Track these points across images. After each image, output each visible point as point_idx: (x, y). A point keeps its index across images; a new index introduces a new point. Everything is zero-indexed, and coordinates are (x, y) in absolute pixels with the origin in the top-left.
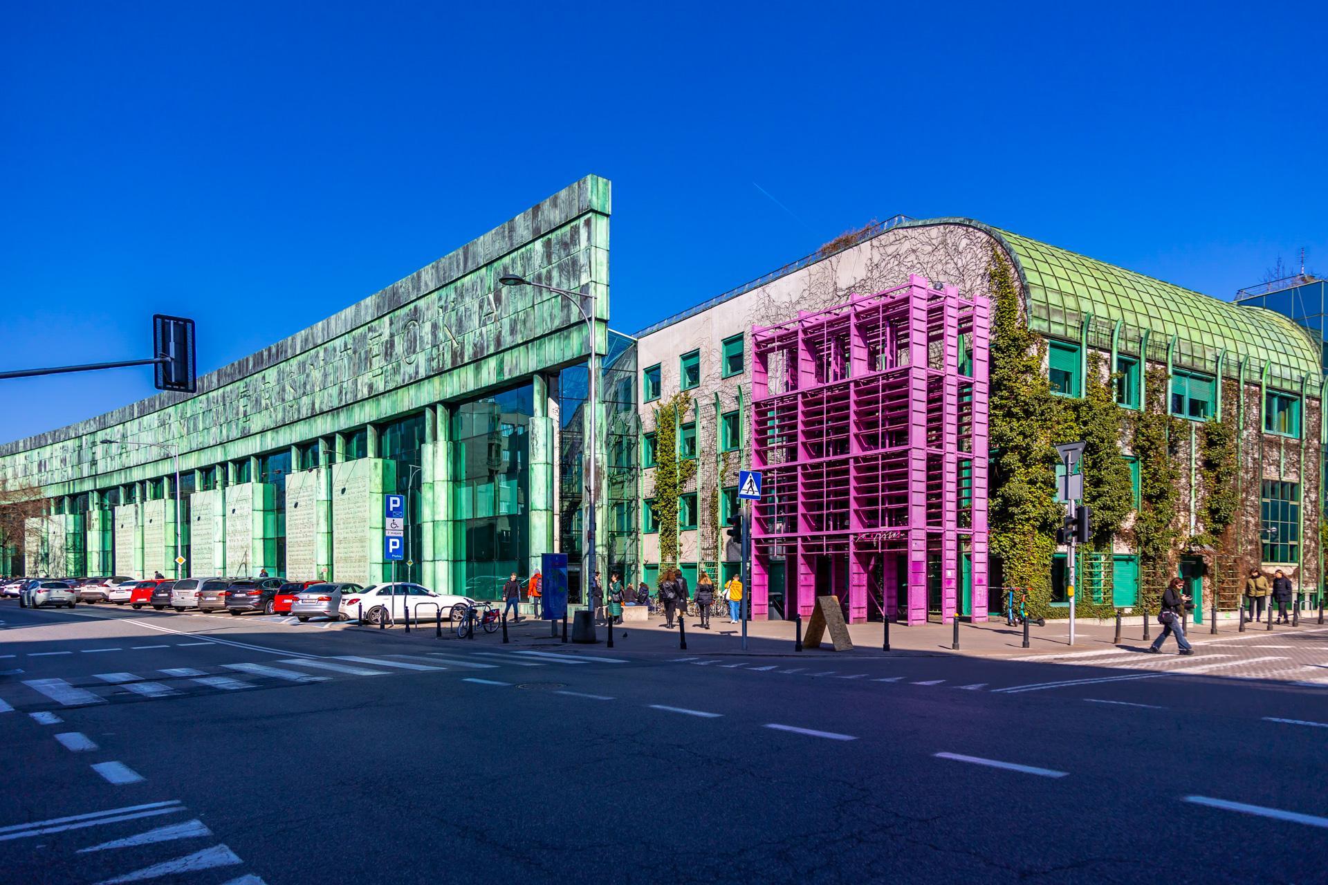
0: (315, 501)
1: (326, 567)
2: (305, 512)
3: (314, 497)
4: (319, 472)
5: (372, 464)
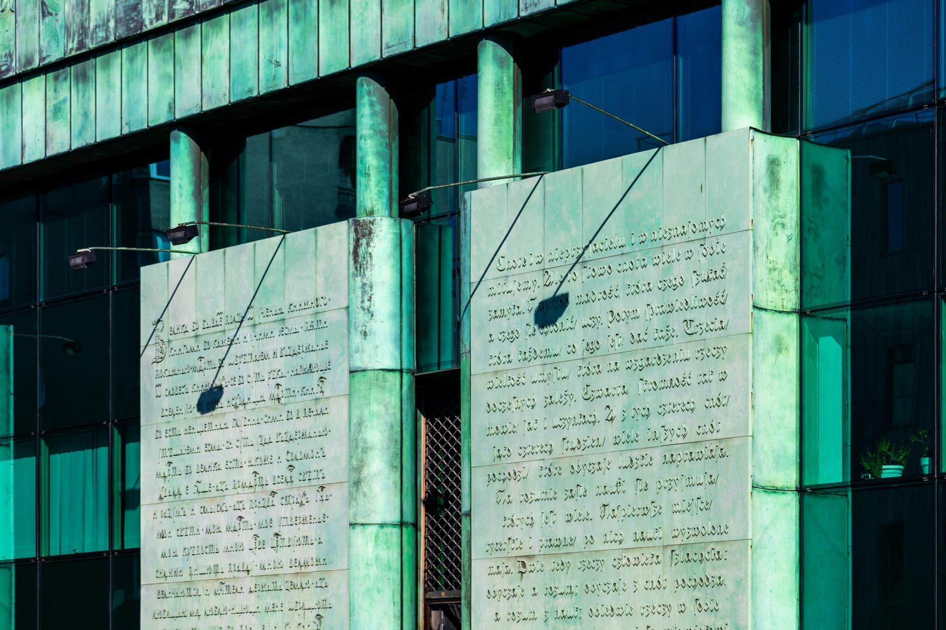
0: (338, 378)
2: (269, 431)
3: (333, 353)
4: (363, 233)
5: (761, 165)
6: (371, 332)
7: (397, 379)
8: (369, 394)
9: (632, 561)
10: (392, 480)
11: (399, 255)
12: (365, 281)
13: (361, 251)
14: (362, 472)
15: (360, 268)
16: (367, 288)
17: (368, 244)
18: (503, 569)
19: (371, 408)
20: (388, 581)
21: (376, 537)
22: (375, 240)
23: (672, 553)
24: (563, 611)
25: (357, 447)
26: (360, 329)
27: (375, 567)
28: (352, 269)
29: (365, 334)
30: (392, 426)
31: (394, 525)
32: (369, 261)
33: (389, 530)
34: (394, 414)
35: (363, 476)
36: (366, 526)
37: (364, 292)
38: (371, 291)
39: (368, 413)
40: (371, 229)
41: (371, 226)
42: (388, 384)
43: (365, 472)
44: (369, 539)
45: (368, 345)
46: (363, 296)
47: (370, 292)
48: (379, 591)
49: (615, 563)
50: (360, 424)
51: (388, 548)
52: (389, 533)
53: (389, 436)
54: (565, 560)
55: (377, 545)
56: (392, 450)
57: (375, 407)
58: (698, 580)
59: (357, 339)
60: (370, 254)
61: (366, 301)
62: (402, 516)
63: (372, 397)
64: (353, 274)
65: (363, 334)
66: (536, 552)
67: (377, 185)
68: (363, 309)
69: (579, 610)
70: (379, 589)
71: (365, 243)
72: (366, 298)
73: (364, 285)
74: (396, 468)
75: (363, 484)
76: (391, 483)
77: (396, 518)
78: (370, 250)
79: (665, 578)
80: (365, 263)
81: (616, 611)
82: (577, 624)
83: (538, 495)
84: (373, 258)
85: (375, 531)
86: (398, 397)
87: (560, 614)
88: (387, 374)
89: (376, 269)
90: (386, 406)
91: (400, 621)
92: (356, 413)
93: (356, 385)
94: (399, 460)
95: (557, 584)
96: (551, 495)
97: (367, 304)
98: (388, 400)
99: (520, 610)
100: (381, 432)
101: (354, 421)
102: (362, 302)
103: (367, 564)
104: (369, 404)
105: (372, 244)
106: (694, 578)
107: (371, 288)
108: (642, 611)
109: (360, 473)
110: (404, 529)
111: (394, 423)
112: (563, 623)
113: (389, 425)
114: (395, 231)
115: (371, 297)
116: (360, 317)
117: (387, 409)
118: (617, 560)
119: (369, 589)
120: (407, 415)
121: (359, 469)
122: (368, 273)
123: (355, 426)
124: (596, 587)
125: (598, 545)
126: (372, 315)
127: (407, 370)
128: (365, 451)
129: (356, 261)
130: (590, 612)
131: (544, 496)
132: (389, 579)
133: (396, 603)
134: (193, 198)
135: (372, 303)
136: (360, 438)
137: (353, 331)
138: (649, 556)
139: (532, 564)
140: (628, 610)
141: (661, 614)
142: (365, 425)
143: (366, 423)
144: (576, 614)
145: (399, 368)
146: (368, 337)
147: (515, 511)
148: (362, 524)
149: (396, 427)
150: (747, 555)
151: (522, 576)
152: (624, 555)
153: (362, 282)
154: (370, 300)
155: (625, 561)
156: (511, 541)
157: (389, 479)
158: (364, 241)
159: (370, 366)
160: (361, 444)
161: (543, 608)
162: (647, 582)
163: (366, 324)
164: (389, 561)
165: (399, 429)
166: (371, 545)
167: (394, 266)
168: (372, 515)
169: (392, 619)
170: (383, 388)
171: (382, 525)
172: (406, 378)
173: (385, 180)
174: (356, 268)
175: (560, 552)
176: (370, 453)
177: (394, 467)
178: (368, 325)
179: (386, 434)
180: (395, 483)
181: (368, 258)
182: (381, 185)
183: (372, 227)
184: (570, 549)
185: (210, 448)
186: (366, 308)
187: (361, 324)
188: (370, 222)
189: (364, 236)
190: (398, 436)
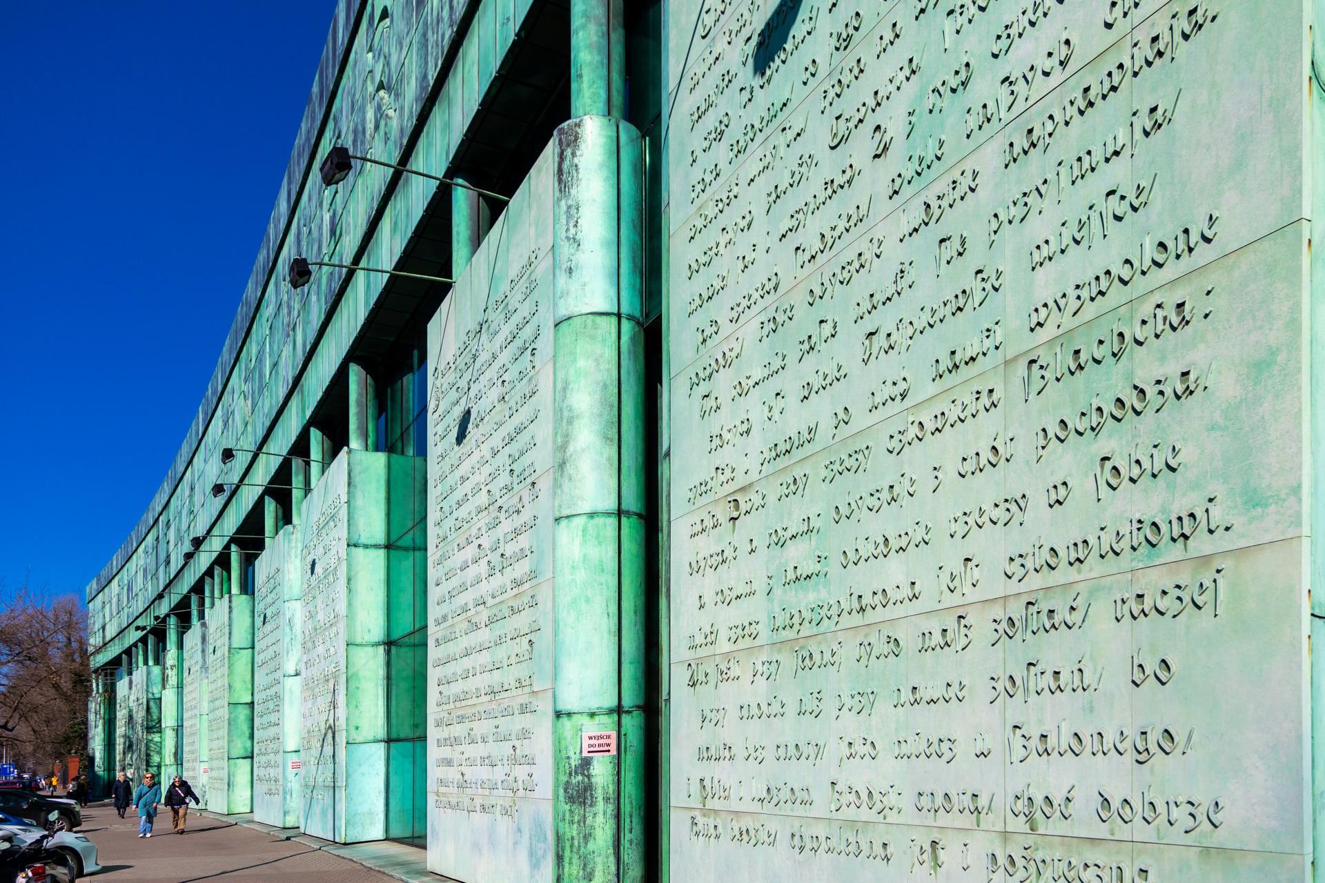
0: (546, 341)
1: (605, 726)
2: (498, 438)
4: (567, 141)
6: (577, 267)
7: (613, 326)
8: (575, 347)
9: (930, 426)
10: (605, 456)
11: (616, 166)
12: (570, 202)
13: (565, 166)
14: (567, 450)
15: (565, 188)
16: (573, 211)
17: (574, 154)
18: (709, 523)
19: (578, 366)
20: (600, 587)
21: (583, 531)
22: (583, 146)
23: (1029, 368)
24: (796, 568)
25: (561, 418)
26: (564, 267)
27: (583, 570)
28: (557, 194)
29: (570, 270)
30: (605, 386)
31: (608, 514)
32: (575, 175)
33: (600, 521)
34: (608, 370)
35: (568, 454)
36: (572, 519)
37: (569, 216)
38: (577, 213)
39: (573, 371)
40: (577, 133)
41: (577, 129)
42: (599, 331)
43: (571, 449)
44: (575, 535)
45: (574, 285)
46: (567, 222)
47: (576, 216)
48: (588, 601)
49: (894, 443)
50: (565, 389)
51: (600, 543)
52: (600, 524)
53: (601, 398)
54: (798, 473)
55: (585, 541)
56: (606, 417)
57: (582, 363)
58: (1109, 407)
59: (562, 279)
60: (576, 166)
61: (571, 228)
62: (619, 504)
63: (578, 351)
64: (558, 199)
65: (568, 271)
66: (754, 476)
67: (590, 87)
68: (568, 238)
69: (823, 559)
70: (587, 597)
71: (570, 154)
72: (571, 225)
73: (569, 207)
74: (611, 440)
75: (568, 465)
76: (604, 461)
77: (612, 505)
78: (576, 160)
79: (1010, 436)
80: (570, 179)
81: (895, 544)
82: (820, 587)
83: (758, 374)
84: (580, 171)
85: (583, 523)
86: (613, 349)
87: (791, 575)
88: (599, 319)
89: (583, 184)
90: (597, 360)
91: (617, 638)
92: (561, 375)
93: (561, 339)
94: (615, 430)
95: (786, 522)
96: (777, 363)
97: (572, 231)
98: (599, 352)
99: (732, 584)
100: (590, 395)
101: (559, 386)
102: (567, 230)
103: (573, 567)
104: (575, 359)
105: (578, 153)
106: (1094, 407)
107: (578, 209)
108: (954, 527)
109: (564, 451)
110: (624, 520)
111: (608, 383)
112: (796, 591)
113: (601, 384)
114: (610, 134)
115: (577, 222)
116: (566, 249)
117: (598, 364)
118: (897, 437)
119: (575, 599)
120: (628, 373)
121: (563, 447)
122: (573, 192)
123: (559, 392)
124: (854, 506)
125: (860, 420)
126: (579, 245)
127: (629, 315)
128: (570, 422)
129: (560, 181)
130: (842, 558)
131: (766, 372)
132: (602, 584)
133: (611, 615)
134: (469, 243)
135: (579, 228)
136: (565, 405)
137: (557, 271)
138: (969, 398)
139: (747, 499)
140: (919, 534)
141: (1001, 524)
142: (570, 388)
143: (570, 387)
144: (818, 567)
145: (616, 312)
146: (573, 274)
147: (726, 419)
148: (568, 517)
149: (611, 388)
150: (1300, 266)
151: (734, 524)
152: (911, 419)
153: (566, 205)
154: (576, 226)
155: (914, 431)
156: (720, 471)
157: (601, 454)
158: (568, 152)
159: (576, 311)
160: (566, 414)
161: (765, 572)
162: (964, 459)
163: (571, 258)
164: (601, 561)
165: (616, 390)
166: (578, 541)
167: (607, 179)
168: (579, 503)
169: (606, 635)
170: (592, 337)
171: (592, 515)
172: (626, 326)
173: (601, 78)
174: (560, 191)
175: (792, 462)
176: (577, 424)
177: (608, 439)
178: (573, 258)
179: (597, 396)
180: (609, 459)
181: (574, 172)
182: (595, 86)
183: (579, 131)
184: (808, 449)
185: (464, 479)
186: (572, 236)
187: (566, 259)
188: (576, 125)
189: (568, 145)
190: (615, 399)
